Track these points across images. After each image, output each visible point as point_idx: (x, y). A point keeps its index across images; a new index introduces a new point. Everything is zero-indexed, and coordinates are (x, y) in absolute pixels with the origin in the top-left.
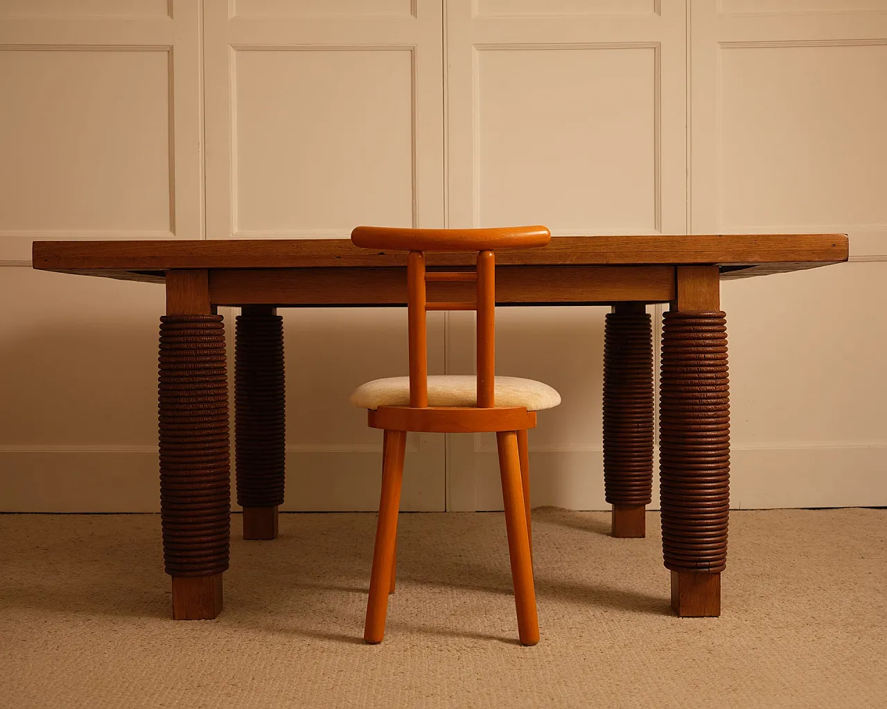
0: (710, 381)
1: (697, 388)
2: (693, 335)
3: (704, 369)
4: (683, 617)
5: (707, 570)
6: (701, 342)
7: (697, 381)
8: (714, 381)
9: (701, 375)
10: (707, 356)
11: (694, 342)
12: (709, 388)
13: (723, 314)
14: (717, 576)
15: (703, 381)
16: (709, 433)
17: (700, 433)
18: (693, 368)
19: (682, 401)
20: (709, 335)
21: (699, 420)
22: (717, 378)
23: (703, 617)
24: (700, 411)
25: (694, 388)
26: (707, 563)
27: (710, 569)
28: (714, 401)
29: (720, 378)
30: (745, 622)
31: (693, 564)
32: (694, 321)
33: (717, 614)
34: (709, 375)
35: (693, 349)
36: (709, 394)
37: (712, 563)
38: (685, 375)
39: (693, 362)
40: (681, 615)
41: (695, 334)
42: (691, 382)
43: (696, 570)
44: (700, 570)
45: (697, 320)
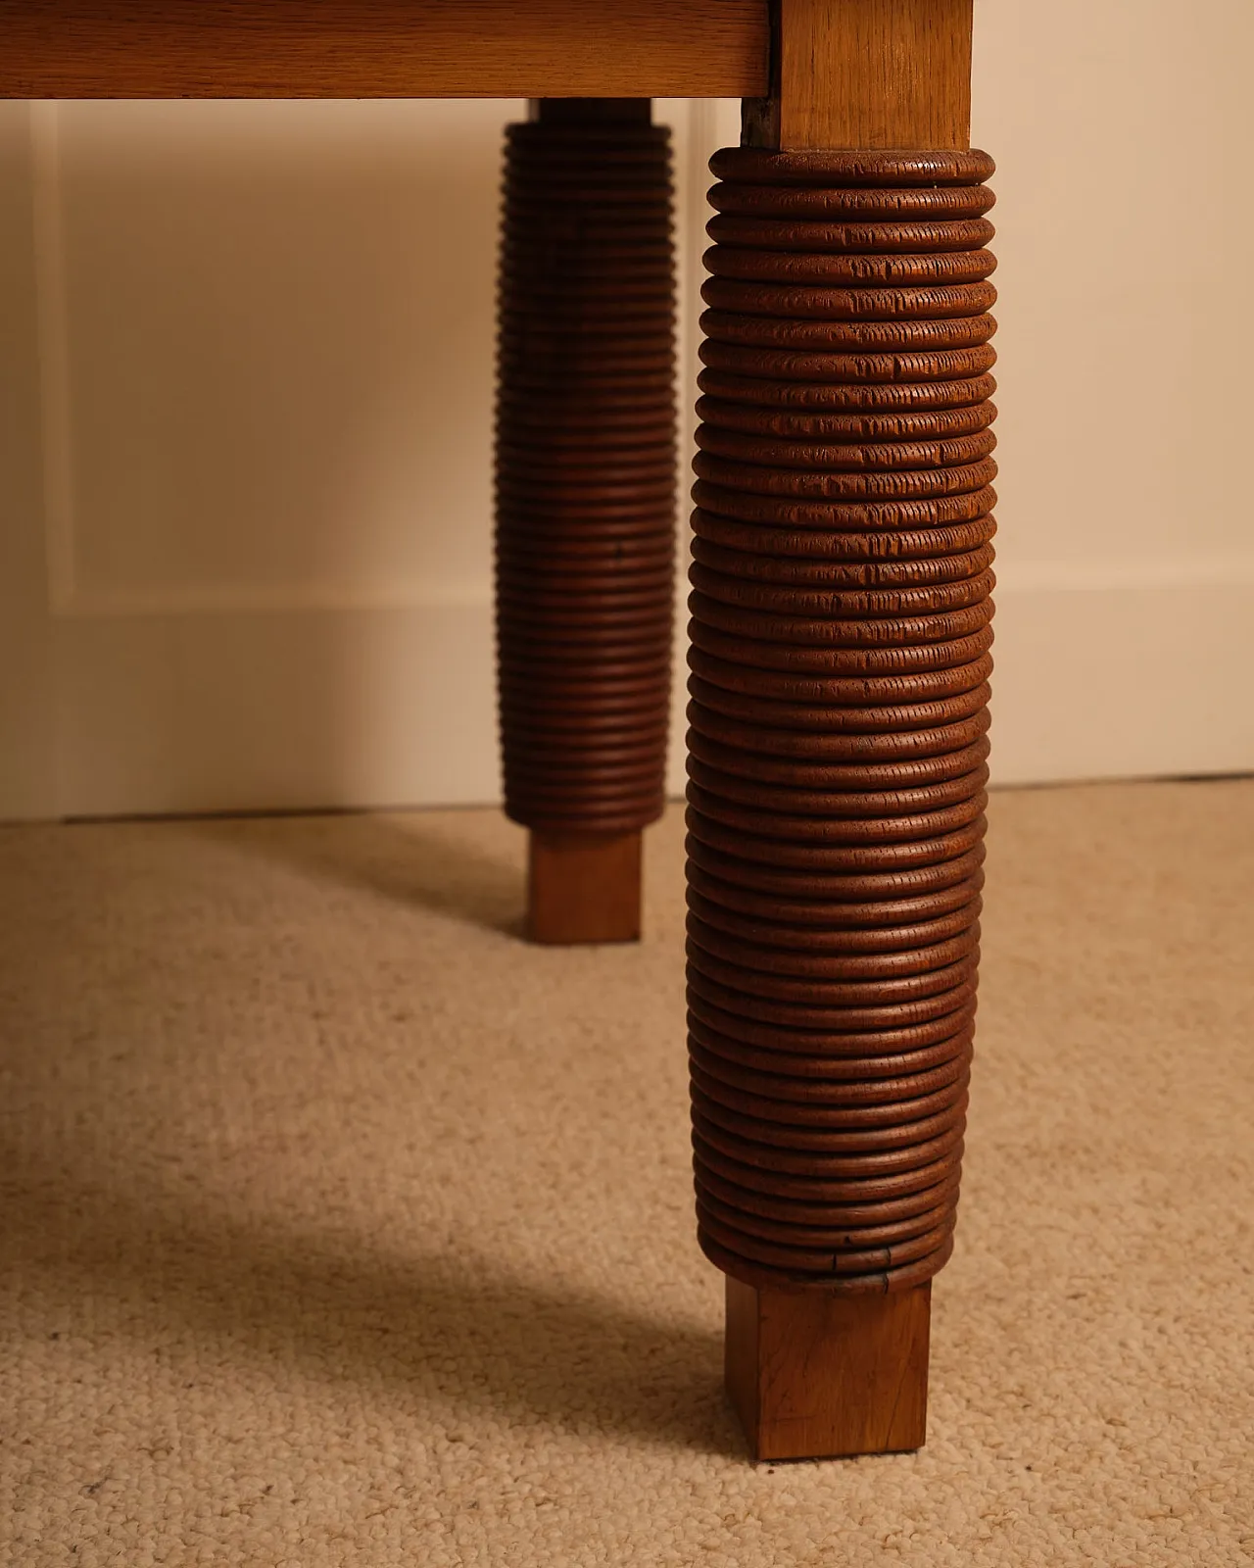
0: (915, 479)
1: (859, 512)
2: (844, 265)
3: (890, 422)
4: (773, 1461)
5: (874, 1280)
6: (883, 298)
7: (856, 481)
8: (932, 479)
9: (882, 453)
10: (912, 363)
11: (846, 299)
12: (909, 510)
13: (981, 167)
14: (917, 1297)
15: (883, 481)
16: (905, 713)
17: (866, 715)
18: (840, 423)
19: (788, 571)
20: (918, 265)
21: (862, 655)
22: (947, 464)
23: (853, 1456)
24: (868, 615)
25: (844, 511)
26: (879, 1255)
27: (893, 1276)
28: (931, 567)
29: (959, 463)
30: (1026, 1482)
31: (823, 1261)
32: (850, 198)
33: (909, 1439)
34: (913, 452)
35: (848, 331)
36: (910, 539)
37: (896, 1252)
38: (806, 452)
39: (842, 392)
40: (767, 1453)
41: (858, 260)
42: (832, 484)
43: (834, 1284)
44: (847, 1284)
45: (870, 198)
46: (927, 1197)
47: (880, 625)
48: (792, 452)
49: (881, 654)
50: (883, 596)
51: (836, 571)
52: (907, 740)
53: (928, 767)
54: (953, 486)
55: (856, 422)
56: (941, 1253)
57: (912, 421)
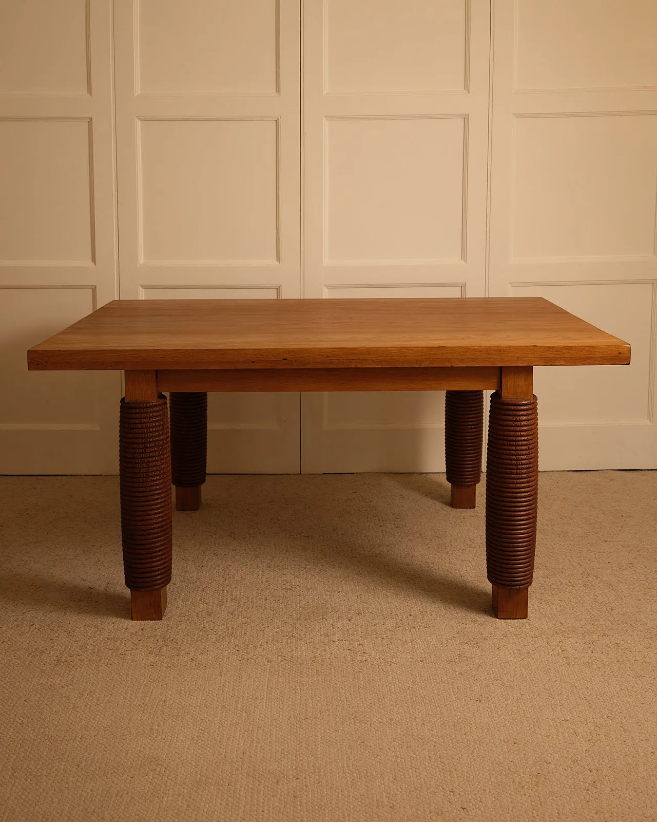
0: (524, 452)
1: (514, 457)
2: (513, 418)
3: (519, 443)
4: (500, 619)
5: (518, 587)
6: (518, 423)
7: (514, 452)
8: (527, 452)
9: (518, 448)
10: (522, 433)
12: (522, 457)
14: (526, 590)
15: (519, 452)
16: (522, 490)
18: (511, 443)
20: (524, 418)
21: (515, 480)
22: (529, 449)
23: (515, 619)
24: (516, 474)
25: (512, 457)
26: (519, 582)
27: (521, 586)
28: (525, 466)
29: (532, 449)
31: (509, 583)
32: (513, 407)
33: (525, 616)
34: (523, 448)
35: (512, 428)
36: (523, 462)
37: (521, 582)
38: (506, 447)
39: (512, 438)
40: (499, 617)
41: (514, 417)
42: (510, 453)
43: (510, 587)
44: (513, 587)
45: (516, 408)
46: (527, 573)
47: (518, 476)
48: (503, 447)
49: (518, 480)
50: (519, 471)
51: (511, 467)
52: (523, 494)
53: (527, 499)
54: (531, 453)
55: (514, 443)
56: (530, 583)
57: (523, 443)
